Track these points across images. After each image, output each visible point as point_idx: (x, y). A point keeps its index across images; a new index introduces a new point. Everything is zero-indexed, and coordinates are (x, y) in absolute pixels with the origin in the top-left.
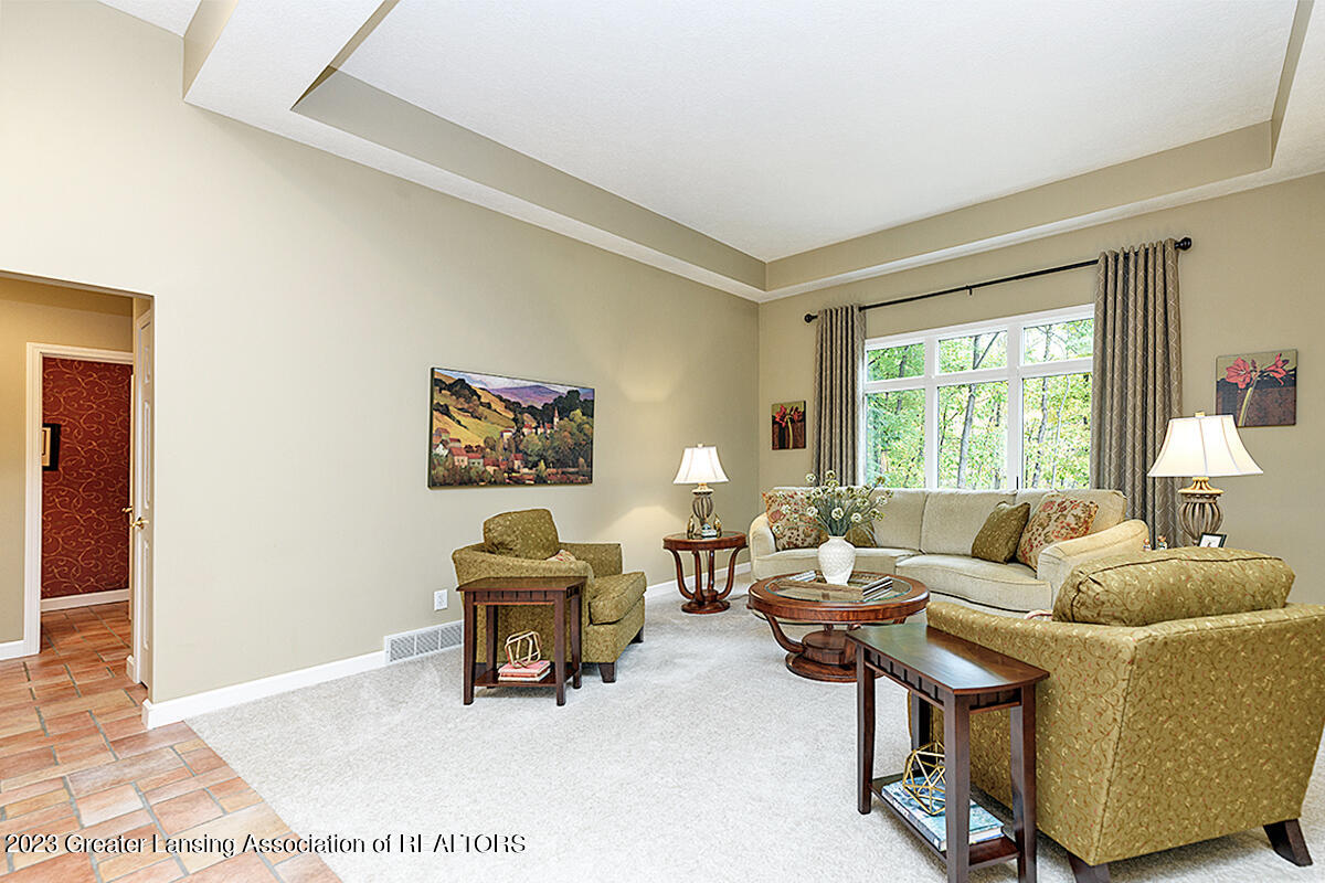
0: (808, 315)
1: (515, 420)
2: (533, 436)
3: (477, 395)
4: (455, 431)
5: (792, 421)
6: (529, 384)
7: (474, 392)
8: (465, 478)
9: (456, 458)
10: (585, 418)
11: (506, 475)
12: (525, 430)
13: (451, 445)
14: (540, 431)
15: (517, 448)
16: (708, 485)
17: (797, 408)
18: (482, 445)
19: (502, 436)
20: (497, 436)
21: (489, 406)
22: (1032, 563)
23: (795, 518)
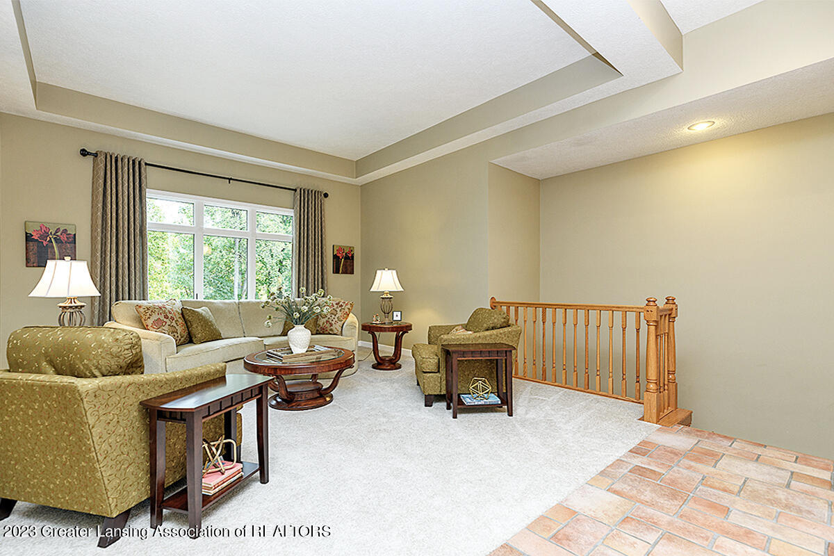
0: (83, 150)
22: (336, 332)
23: (174, 324)
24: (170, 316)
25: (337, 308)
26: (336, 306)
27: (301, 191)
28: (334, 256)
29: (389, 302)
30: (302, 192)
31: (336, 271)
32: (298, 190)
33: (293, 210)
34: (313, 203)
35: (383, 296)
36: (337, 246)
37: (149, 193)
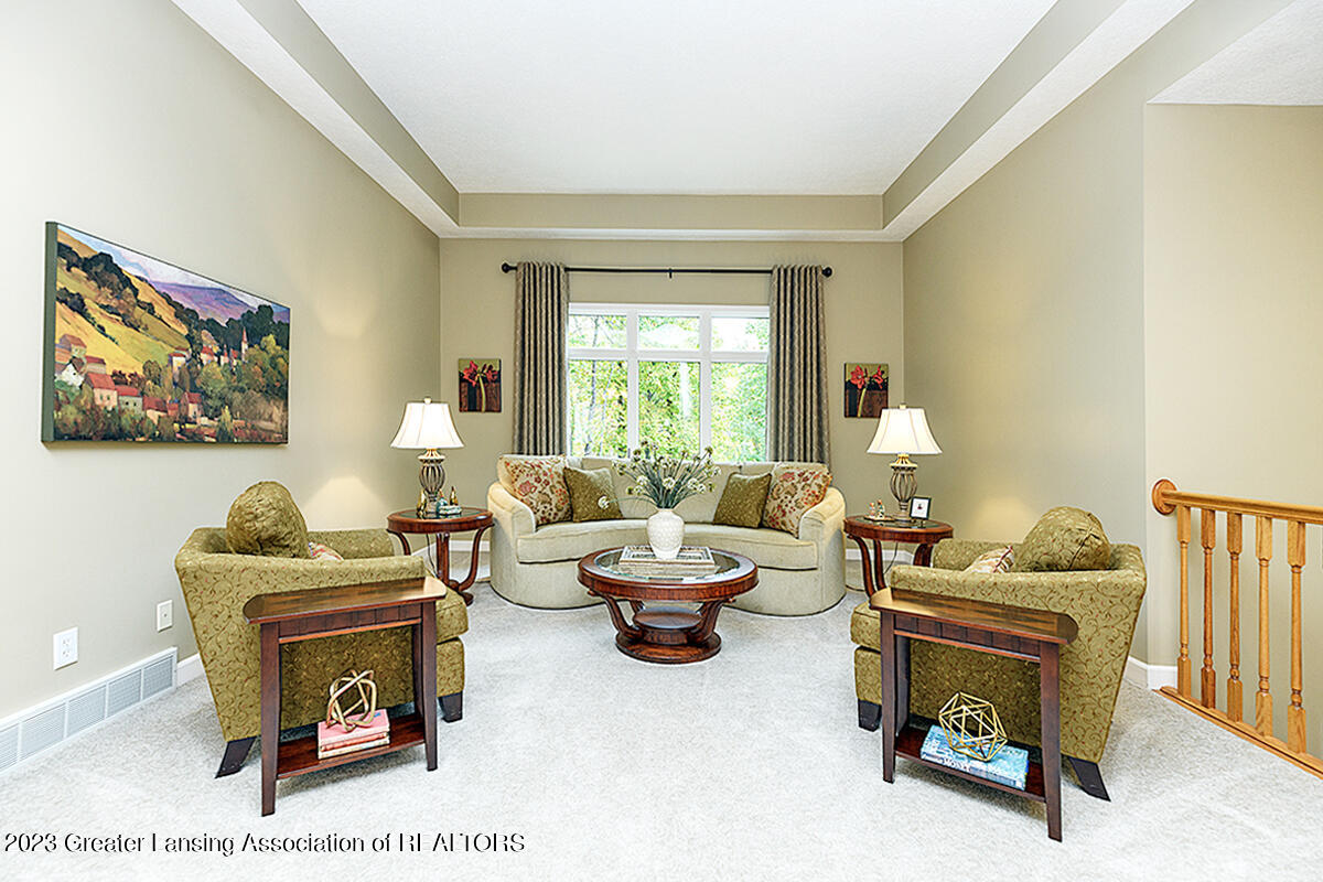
0: (505, 265)
1: (189, 338)
2: (213, 366)
3: (132, 287)
4: (95, 345)
5: (485, 380)
6: (209, 284)
7: (127, 282)
8: (114, 429)
9: (97, 392)
10: (279, 348)
11: (176, 425)
12: (204, 357)
13: (90, 367)
14: (224, 360)
15: (192, 381)
16: (439, 451)
17: (491, 367)
18: (140, 373)
19: (171, 362)
20: (163, 362)
21: (150, 309)
22: (790, 528)
23: (547, 490)
24: (543, 478)
25: (799, 482)
26: (797, 478)
27: (779, 273)
28: (846, 383)
29: (907, 476)
30: (782, 273)
31: (851, 412)
32: (775, 272)
33: (768, 307)
34: (802, 289)
35: (895, 464)
36: (851, 365)
37: (573, 308)
